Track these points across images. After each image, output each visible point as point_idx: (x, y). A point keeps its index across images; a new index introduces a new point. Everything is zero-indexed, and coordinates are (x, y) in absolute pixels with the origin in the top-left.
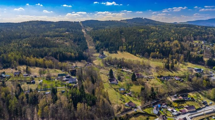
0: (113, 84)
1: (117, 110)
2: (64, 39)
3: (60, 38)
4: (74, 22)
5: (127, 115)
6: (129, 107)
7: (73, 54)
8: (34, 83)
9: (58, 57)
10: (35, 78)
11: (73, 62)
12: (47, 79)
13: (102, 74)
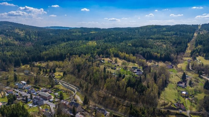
0: (180, 86)
1: (162, 105)
2: (164, 41)
3: (161, 40)
4: (192, 25)
5: (168, 111)
6: (176, 107)
7: (159, 55)
8: (115, 69)
9: (146, 56)
10: (118, 67)
11: (157, 61)
12: (124, 69)
13: (177, 76)
